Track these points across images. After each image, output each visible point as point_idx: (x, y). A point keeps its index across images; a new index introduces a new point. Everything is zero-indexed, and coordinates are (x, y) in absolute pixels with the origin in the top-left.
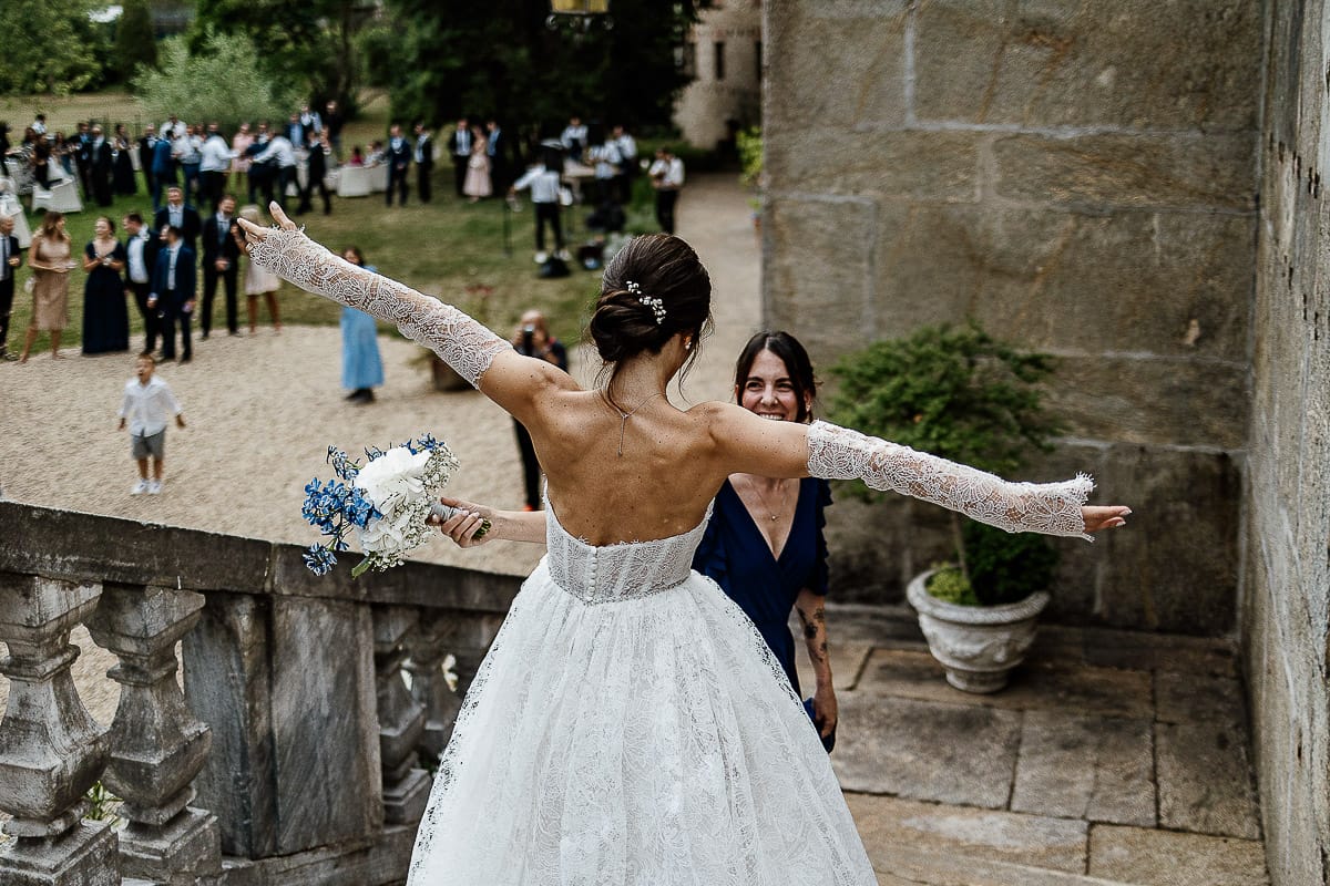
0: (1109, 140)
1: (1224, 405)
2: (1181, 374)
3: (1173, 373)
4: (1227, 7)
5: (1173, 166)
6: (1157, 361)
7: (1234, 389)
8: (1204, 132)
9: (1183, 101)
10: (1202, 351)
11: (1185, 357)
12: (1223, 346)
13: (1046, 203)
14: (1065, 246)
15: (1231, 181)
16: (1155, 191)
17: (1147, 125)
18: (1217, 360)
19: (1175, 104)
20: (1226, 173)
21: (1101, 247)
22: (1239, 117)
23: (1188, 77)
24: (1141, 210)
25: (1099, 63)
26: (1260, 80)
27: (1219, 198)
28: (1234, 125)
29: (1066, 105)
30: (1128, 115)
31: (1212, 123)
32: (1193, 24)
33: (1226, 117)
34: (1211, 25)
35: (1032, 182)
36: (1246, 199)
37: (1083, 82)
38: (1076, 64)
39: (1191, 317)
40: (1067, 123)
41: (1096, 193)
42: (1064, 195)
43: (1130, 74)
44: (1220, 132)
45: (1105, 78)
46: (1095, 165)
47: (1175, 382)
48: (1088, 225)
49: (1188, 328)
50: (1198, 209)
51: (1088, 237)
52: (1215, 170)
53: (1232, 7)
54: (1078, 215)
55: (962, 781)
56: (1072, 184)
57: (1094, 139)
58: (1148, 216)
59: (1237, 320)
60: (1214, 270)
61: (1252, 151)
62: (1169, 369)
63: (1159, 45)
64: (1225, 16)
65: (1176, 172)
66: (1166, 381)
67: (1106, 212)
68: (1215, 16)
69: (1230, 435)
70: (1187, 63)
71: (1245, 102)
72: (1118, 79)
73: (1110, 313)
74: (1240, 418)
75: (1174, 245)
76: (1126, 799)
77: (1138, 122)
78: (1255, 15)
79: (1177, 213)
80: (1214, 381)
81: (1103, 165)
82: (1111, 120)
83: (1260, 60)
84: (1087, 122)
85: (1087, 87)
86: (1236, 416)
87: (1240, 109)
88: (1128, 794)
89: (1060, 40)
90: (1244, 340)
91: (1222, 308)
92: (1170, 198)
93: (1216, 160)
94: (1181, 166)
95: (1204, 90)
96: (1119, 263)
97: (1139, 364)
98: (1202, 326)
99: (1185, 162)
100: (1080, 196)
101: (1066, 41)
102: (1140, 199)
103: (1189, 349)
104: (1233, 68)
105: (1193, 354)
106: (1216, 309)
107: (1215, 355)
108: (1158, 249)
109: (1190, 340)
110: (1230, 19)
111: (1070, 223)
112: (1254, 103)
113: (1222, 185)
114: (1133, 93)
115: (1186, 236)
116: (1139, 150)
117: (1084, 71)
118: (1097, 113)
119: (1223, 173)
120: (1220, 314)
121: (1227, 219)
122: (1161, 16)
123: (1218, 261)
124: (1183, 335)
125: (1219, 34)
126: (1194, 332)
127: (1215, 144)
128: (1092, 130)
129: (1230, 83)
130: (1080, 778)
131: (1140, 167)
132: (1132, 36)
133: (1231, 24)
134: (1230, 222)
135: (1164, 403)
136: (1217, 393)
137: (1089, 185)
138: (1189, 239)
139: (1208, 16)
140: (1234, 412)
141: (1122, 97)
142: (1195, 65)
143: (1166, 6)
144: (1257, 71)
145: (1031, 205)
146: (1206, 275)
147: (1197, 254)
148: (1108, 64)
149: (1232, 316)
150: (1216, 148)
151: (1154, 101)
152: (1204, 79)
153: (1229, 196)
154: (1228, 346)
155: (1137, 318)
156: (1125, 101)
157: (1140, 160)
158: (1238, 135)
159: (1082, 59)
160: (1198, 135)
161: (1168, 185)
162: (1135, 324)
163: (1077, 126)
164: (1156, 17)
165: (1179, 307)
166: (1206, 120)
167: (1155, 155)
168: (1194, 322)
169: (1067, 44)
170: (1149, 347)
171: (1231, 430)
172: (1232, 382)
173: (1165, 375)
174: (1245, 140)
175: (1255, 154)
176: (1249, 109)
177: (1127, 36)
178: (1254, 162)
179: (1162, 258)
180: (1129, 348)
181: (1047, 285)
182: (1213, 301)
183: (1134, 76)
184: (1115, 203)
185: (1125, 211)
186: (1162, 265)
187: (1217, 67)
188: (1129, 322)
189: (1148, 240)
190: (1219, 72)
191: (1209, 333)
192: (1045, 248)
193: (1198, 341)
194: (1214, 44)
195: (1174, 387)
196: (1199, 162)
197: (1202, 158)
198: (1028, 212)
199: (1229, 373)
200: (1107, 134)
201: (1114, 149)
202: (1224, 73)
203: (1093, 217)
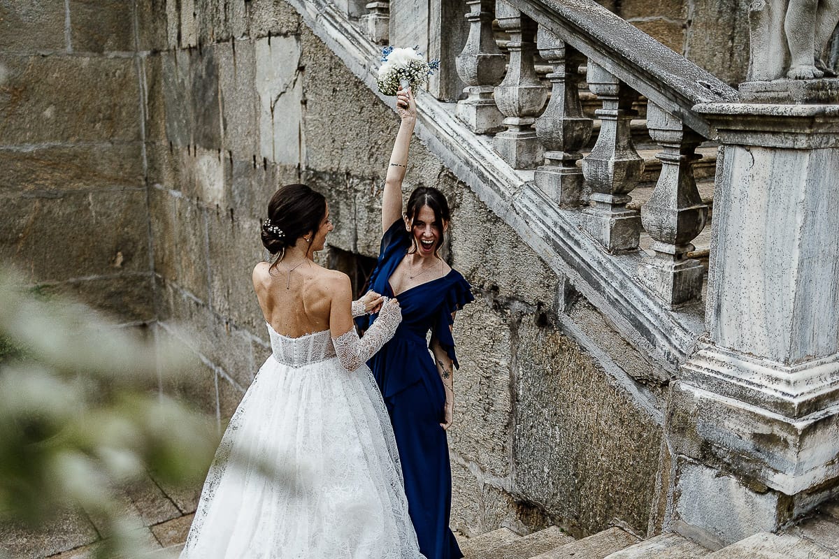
0: (56, 151)
1: (141, 297)
2: (115, 284)
3: (111, 285)
4: (117, 69)
5: (98, 165)
6: (100, 279)
7: (145, 287)
8: (112, 143)
9: (98, 126)
10: (126, 269)
11: (117, 274)
12: (137, 265)
13: (20, 193)
14: (36, 219)
15: (130, 171)
16: (88, 180)
17: (79, 141)
18: (135, 273)
19: (93, 127)
20: (128, 166)
21: (59, 217)
22: (131, 134)
23: (100, 112)
24: (80, 192)
25: (44, 104)
26: (140, 112)
27: (125, 181)
28: (128, 138)
29: (25, 130)
30: (66, 135)
31: (116, 138)
32: (99, 80)
33: (124, 134)
34: (109, 80)
35: (9, 180)
36: (140, 180)
37: (34, 116)
38: (28, 105)
39: (117, 252)
40: (28, 142)
41: (52, 184)
42: (31, 187)
43: (64, 110)
44: (122, 143)
45: (48, 113)
46: (49, 167)
47: (113, 290)
48: (49, 204)
49: (116, 257)
50: (115, 188)
51: (50, 212)
52: (121, 165)
53: (120, 69)
54: (42, 199)
55: (65, 538)
56: (36, 179)
57: (46, 151)
58: (85, 196)
59: (143, 248)
60: (127, 223)
61: (140, 154)
62: (109, 282)
63: (80, 92)
64: (117, 74)
65: (99, 168)
66: (107, 289)
67: (59, 195)
68: (111, 74)
69: (146, 313)
70: (98, 102)
71: (134, 125)
72: (57, 113)
73: (70, 256)
74: (150, 302)
75: (103, 211)
76: (159, 510)
77: (73, 139)
78: (133, 74)
79: (103, 192)
80: (134, 285)
81: (54, 166)
82: (56, 138)
83: (139, 100)
84: (40, 141)
85: (37, 118)
86: (148, 301)
87: (131, 129)
88: (159, 508)
89: (16, 89)
90: (148, 259)
91: (134, 243)
92: (97, 183)
93: (121, 159)
94: (102, 164)
95: (110, 118)
96: (71, 225)
97: (91, 283)
98: (124, 255)
99: (104, 161)
100: (41, 187)
101: (20, 90)
102: (80, 185)
103: (118, 269)
104: (125, 105)
105: (121, 271)
106: (131, 244)
107: (133, 270)
108: (94, 214)
109: (118, 264)
110: (119, 77)
111: (37, 204)
112: (138, 125)
113: (126, 173)
114: (67, 122)
115: (109, 204)
116: (75, 156)
117: (34, 109)
118: (47, 134)
119: (125, 166)
120: (133, 247)
121: (131, 193)
122: (79, 74)
123: (129, 217)
124: (114, 262)
125: (115, 86)
126: (120, 259)
127: (119, 150)
128: (44, 146)
129: (124, 114)
130: (129, 511)
131: (78, 167)
132: (62, 86)
133: (120, 79)
134: (133, 194)
135: (108, 303)
136: (136, 291)
137: (47, 179)
138: (111, 206)
139: (107, 75)
140: (147, 300)
141: (61, 124)
142: (103, 104)
143: (82, 69)
144: (138, 107)
145: (10, 195)
146: (123, 226)
147: (117, 214)
148: (50, 103)
149: (140, 247)
150: (121, 152)
151: (81, 126)
152: (109, 112)
153: (131, 179)
154: (140, 264)
155: (87, 256)
156: (63, 126)
157: (77, 162)
158: (131, 144)
159: (32, 101)
160: (110, 145)
161: (96, 175)
162: (85, 260)
163: (34, 143)
164: (76, 75)
165: (110, 246)
166: (112, 136)
167: (86, 159)
168: (119, 253)
169: (21, 92)
170: (95, 272)
171: (146, 310)
172: (144, 283)
173: (107, 286)
174: (136, 147)
175: (142, 154)
176: (136, 129)
177: (59, 87)
178: (142, 159)
179: (96, 219)
180: (83, 275)
181: (27, 244)
182: (129, 240)
183: (67, 111)
184: (64, 189)
185: (71, 193)
186: (97, 223)
187: (115, 105)
188: (82, 259)
189: (87, 209)
190: (117, 108)
191: (128, 258)
192: (23, 221)
193: (123, 264)
194: (113, 91)
195: (112, 292)
196: (112, 161)
197: (113, 158)
198: (8, 200)
199: (142, 278)
200: (54, 147)
201: (60, 156)
202: (120, 108)
203: (52, 199)
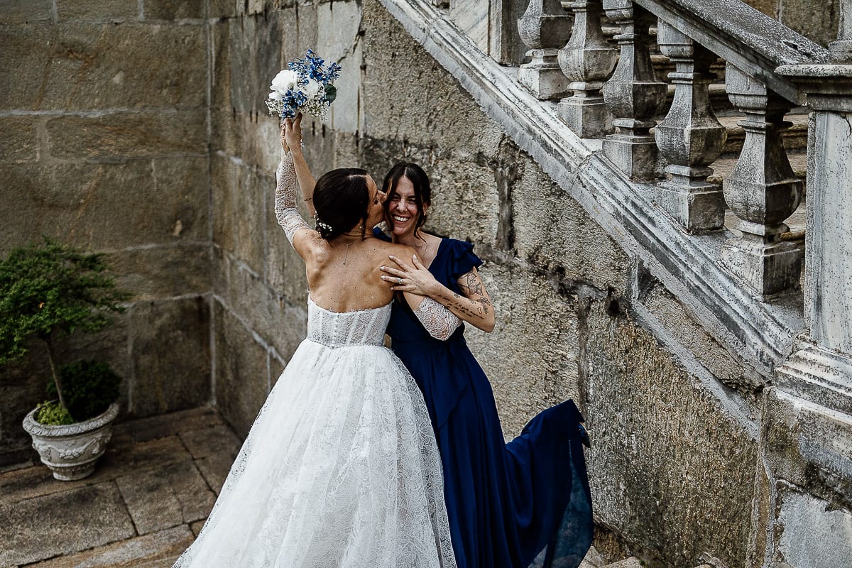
0: (123, 117)
1: (198, 268)
2: (173, 253)
3: (168, 255)
4: (186, 36)
5: (161, 131)
6: (158, 248)
7: (203, 258)
8: (178, 109)
9: (165, 92)
10: (184, 238)
11: (175, 244)
12: (195, 234)
13: (84, 159)
14: (98, 184)
15: (194, 137)
16: (152, 146)
17: (144, 107)
18: (192, 242)
19: (160, 93)
20: (192, 132)
21: (121, 183)
22: (196, 99)
23: (167, 78)
24: (143, 158)
25: (113, 70)
26: (207, 78)
27: (188, 148)
28: (194, 105)
29: (94, 97)
30: (133, 100)
31: (182, 104)
32: (168, 46)
33: (190, 100)
34: (178, 47)
35: (74, 146)
36: (203, 147)
37: (103, 82)
38: (98, 71)
39: (176, 219)
40: (95, 107)
41: (115, 150)
42: (96, 152)
43: (133, 76)
44: (187, 109)
45: (117, 79)
46: (114, 133)
47: (170, 259)
48: (112, 170)
49: (175, 226)
50: (178, 154)
51: (112, 178)
52: (185, 131)
53: (190, 36)
54: (105, 165)
56: (100, 145)
57: (112, 117)
58: (148, 162)
59: (203, 217)
60: (188, 190)
61: (205, 119)
62: (165, 252)
63: (149, 59)
64: (186, 41)
65: (163, 134)
66: (164, 259)
67: (123, 161)
68: (180, 41)
69: (203, 285)
70: (166, 69)
71: (199, 91)
72: (126, 79)
73: (129, 223)
74: (207, 274)
75: (165, 177)
76: (202, 505)
77: (139, 105)
78: (202, 41)
79: (165, 158)
80: (192, 255)
81: (119, 132)
82: (123, 104)
83: (207, 67)
84: (108, 106)
85: (106, 85)
86: (205, 274)
87: (197, 95)
89: (88, 56)
90: (207, 228)
91: (194, 211)
92: (161, 150)
93: (185, 126)
94: (166, 130)
95: (176, 85)
96: (132, 191)
97: (148, 252)
98: (183, 223)
99: (168, 127)
100: (104, 153)
101: (91, 56)
102: (142, 151)
103: (176, 238)
104: (192, 71)
105: (179, 241)
106: (191, 212)
107: (191, 240)
108: (155, 181)
109: (177, 233)
110: (188, 44)
111: (100, 170)
112: (204, 91)
113: (190, 140)
114: (135, 88)
115: (171, 171)
116: (141, 122)
117: (104, 75)
118: (113, 101)
119: (189, 133)
120: (193, 215)
121: (193, 159)
122: (149, 41)
123: (190, 184)
124: (173, 230)
125: (183, 52)
126: (179, 228)
127: (184, 116)
128: (111, 111)
129: (191, 80)
130: (169, 503)
131: (143, 133)
132: (132, 53)
133: (190, 45)
134: (195, 160)
135: (164, 273)
136: (193, 262)
137: (112, 145)
138: (173, 173)
139: (176, 42)
140: (204, 271)
141: (128, 90)
142: (171, 70)
143: (152, 36)
144: (205, 73)
145: (75, 161)
146: (184, 193)
147: (178, 182)
148: (119, 70)
149: (200, 215)
150: (186, 118)
151: (148, 92)
152: (176, 78)
153: (194, 146)
154: (198, 233)
155: (146, 224)
156: (130, 93)
157: (142, 128)
158: (196, 110)
159: (103, 67)
160: (175, 111)
161: (159, 142)
162: (144, 227)
163: (102, 109)
164: (146, 42)
165: (169, 214)
166: (178, 102)
167: (151, 124)
168: (178, 222)
169: (92, 59)
170: (152, 241)
171: (202, 282)
172: (201, 254)
173: (164, 256)
174: (201, 113)
175: (206, 121)
176: (202, 95)
177: (129, 53)
178: (207, 125)
179: (157, 186)
180: (141, 243)
181: (87, 211)
182: (189, 208)
183: (135, 77)
184: (128, 155)
185: (133, 160)
186: (158, 190)
187: (183, 71)
188: (140, 227)
189: (149, 175)
190: (184, 74)
191: (187, 226)
192: (85, 187)
193: (181, 233)
194: (181, 57)
195: (170, 262)
196: (176, 127)
197: (178, 124)
198: (73, 165)
199: (200, 249)
200: (120, 113)
201: (125, 122)
202: (188, 74)
203: (115, 165)
